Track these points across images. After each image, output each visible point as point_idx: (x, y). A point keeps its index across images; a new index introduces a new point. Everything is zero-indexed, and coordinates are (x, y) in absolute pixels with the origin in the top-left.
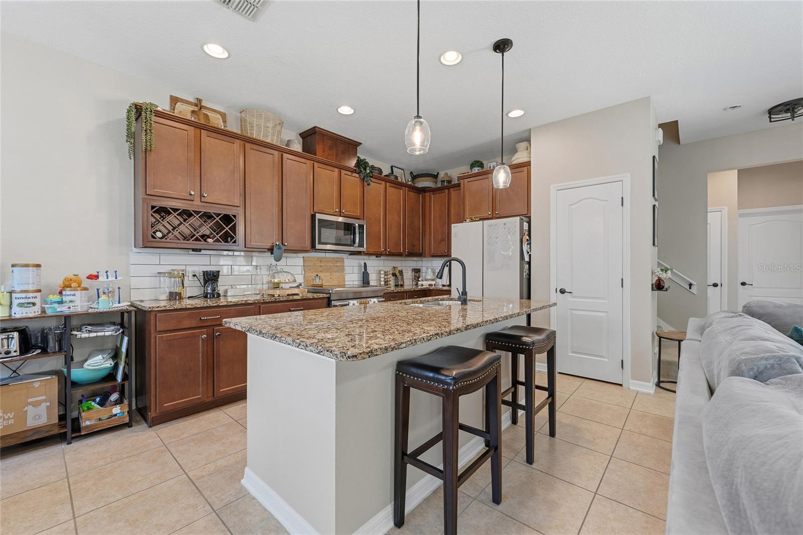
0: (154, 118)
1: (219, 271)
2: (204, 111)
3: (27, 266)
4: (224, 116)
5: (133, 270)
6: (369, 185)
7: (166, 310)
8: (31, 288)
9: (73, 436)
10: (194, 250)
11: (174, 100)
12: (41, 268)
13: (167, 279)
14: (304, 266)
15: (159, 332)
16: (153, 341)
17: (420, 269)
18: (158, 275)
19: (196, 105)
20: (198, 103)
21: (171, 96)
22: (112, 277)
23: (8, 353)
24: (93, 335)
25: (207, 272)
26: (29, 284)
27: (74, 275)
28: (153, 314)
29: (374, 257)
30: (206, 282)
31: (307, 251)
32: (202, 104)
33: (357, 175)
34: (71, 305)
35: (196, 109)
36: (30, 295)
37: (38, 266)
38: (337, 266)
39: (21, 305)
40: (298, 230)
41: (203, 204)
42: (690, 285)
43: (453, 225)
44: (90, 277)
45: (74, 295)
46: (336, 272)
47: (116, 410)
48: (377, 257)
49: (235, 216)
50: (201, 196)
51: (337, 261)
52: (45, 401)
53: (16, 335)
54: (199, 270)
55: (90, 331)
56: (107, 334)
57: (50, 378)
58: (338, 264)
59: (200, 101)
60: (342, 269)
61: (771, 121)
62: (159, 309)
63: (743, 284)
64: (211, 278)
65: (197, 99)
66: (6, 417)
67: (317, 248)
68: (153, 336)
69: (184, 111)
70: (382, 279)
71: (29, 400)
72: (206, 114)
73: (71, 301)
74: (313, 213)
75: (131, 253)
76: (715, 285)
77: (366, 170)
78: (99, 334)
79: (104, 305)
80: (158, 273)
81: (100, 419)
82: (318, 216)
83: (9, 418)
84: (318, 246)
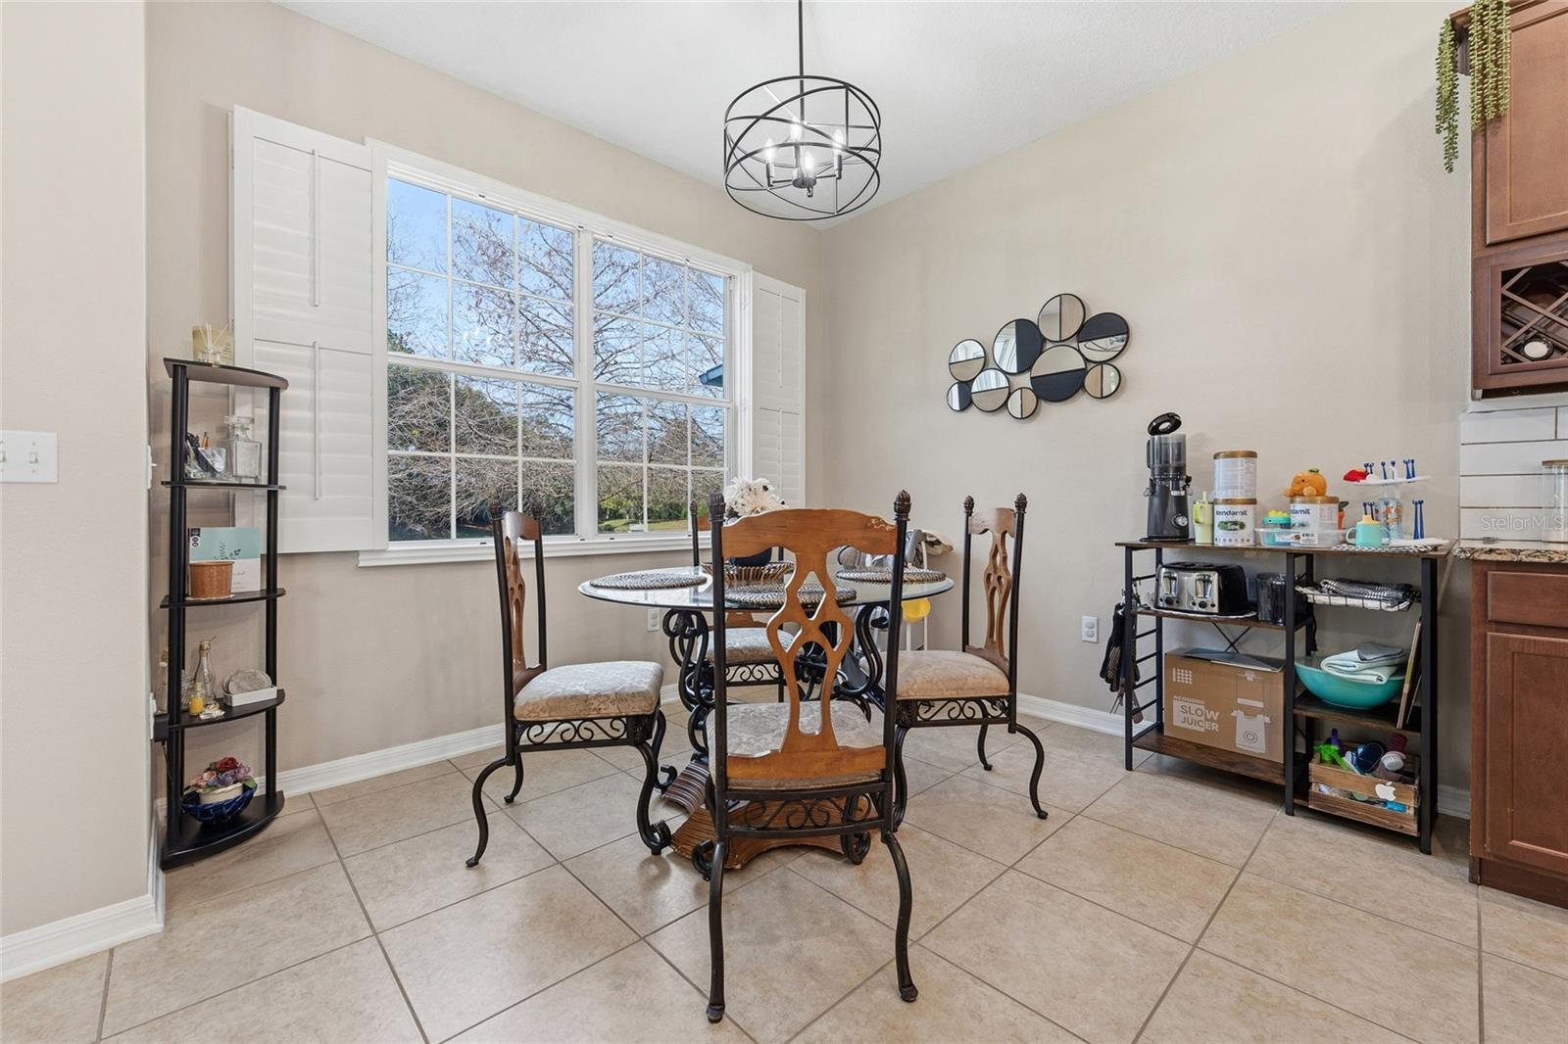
3: (1232, 455)
5: (1468, 459)
7: (1520, 563)
8: (1239, 495)
9: (1296, 801)
12: (1257, 459)
16: (1474, 645)
18: (1544, 470)
22: (1400, 476)
23: (1203, 605)
24: (1339, 601)
26: (1235, 488)
27: (1311, 471)
34: (1301, 531)
36: (1239, 508)
37: (1252, 455)
39: (1224, 525)
44: (1353, 476)
45: (1307, 512)
47: (1385, 791)
52: (1262, 711)
53: (1215, 577)
55: (1335, 593)
56: (1370, 604)
57: (1269, 670)
62: (1493, 557)
66: (1209, 717)
68: (1475, 631)
71: (1240, 701)
73: (1303, 525)
75: (1461, 416)
78: (1351, 602)
79: (1367, 537)
80: (1544, 463)
81: (1352, 797)
83: (1212, 720)
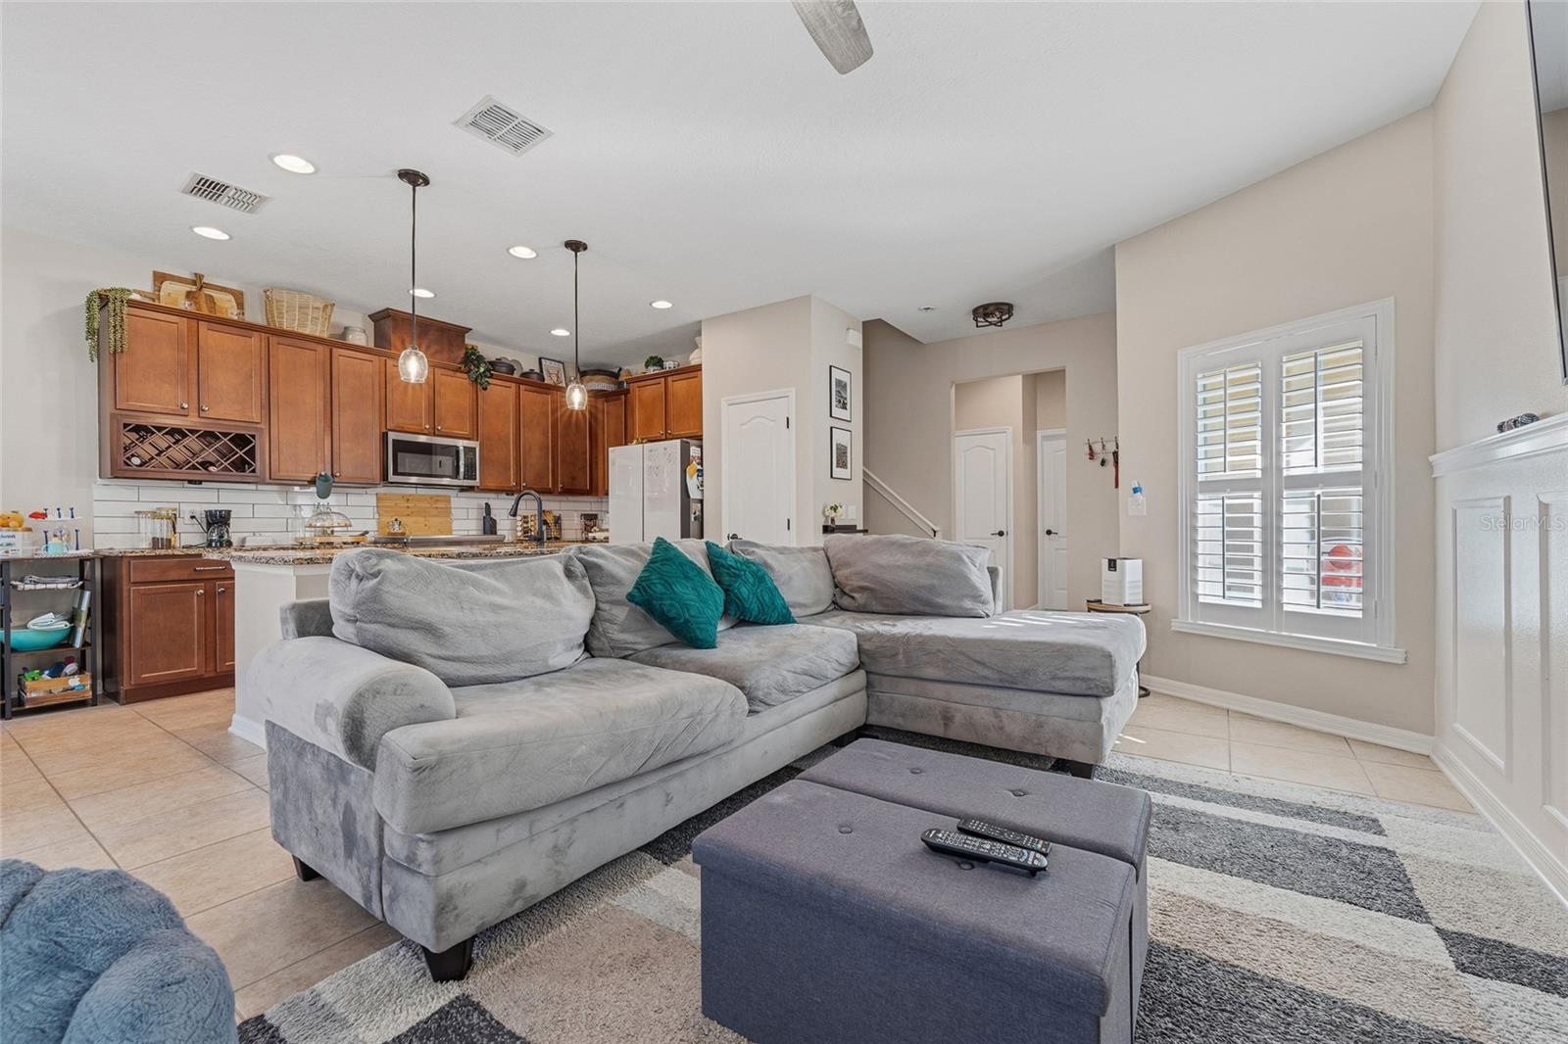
0: (126, 310)
1: (230, 511)
2: (207, 291)
4: (239, 297)
5: (98, 508)
6: (485, 389)
7: (144, 556)
9: (14, 709)
10: (190, 482)
11: (160, 278)
13: (150, 521)
14: (377, 506)
15: (134, 583)
16: (125, 594)
17: (596, 515)
18: (136, 515)
19: (194, 283)
20: (198, 281)
21: (154, 272)
22: (66, 516)
24: (40, 586)
25: (210, 511)
27: (14, 512)
28: (125, 561)
29: (504, 495)
30: (209, 525)
31: (375, 485)
32: (205, 280)
33: (466, 376)
34: (10, 548)
35: (194, 289)
38: (437, 508)
40: (363, 455)
41: (203, 420)
42: (935, 532)
43: (610, 449)
44: (35, 516)
45: (14, 536)
46: (436, 516)
47: (74, 682)
48: (507, 494)
49: (253, 436)
50: (200, 409)
51: (437, 501)
54: (200, 510)
55: (36, 583)
56: (60, 586)
58: (439, 505)
59: (200, 277)
60: (447, 511)
61: (977, 326)
62: (134, 554)
63: (1049, 532)
64: (218, 521)
65: (196, 274)
67: (390, 480)
68: (125, 588)
69: (174, 294)
70: (520, 528)
72: (210, 296)
73: (9, 544)
74: (385, 431)
75: (93, 485)
76: (1001, 534)
77: (479, 368)
78: (49, 586)
79: (56, 549)
80: (136, 512)
81: (50, 692)
82: (392, 436)
84: (392, 478)
